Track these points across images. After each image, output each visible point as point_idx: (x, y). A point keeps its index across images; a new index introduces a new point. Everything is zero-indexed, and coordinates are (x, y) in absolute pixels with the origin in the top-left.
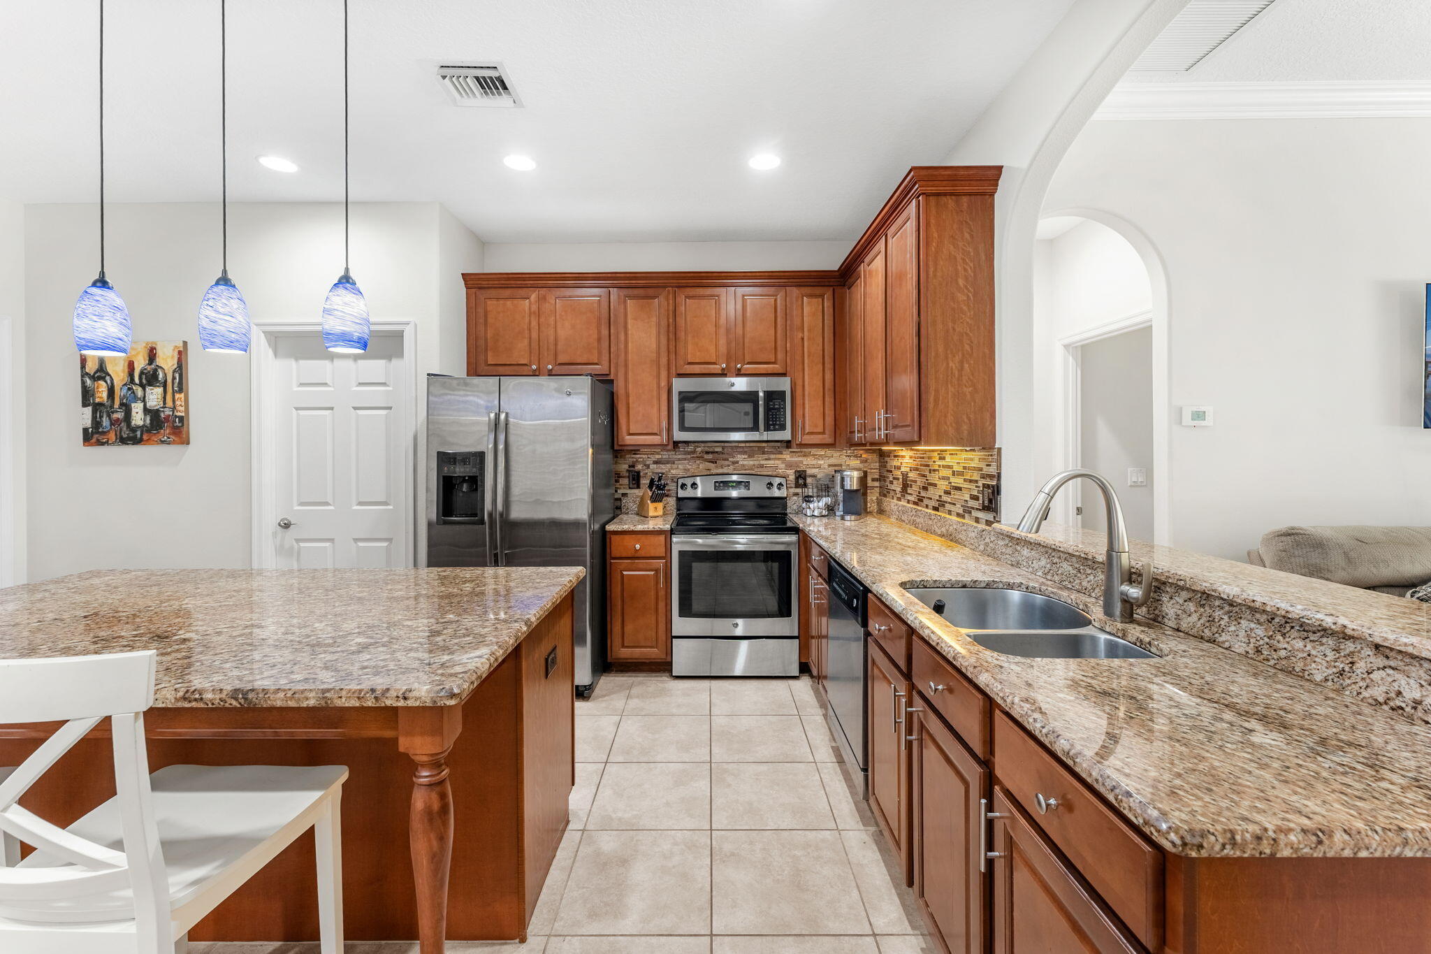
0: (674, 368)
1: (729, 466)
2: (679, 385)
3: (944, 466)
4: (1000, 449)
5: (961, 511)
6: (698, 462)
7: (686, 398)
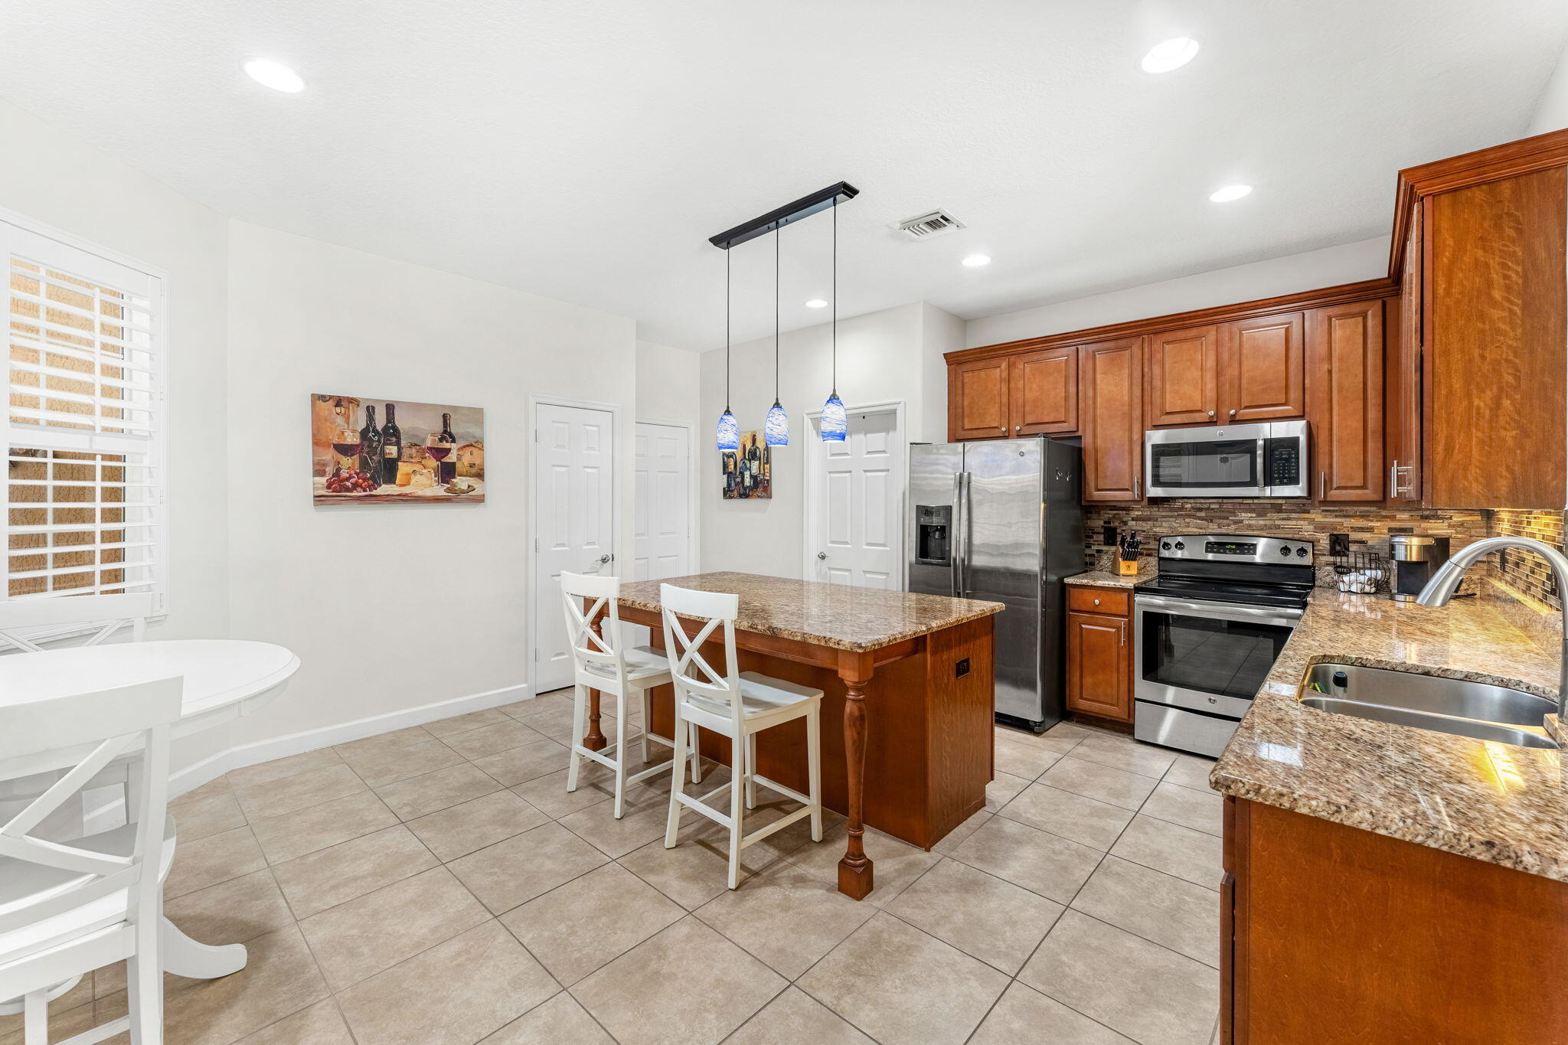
0: (1149, 420)
1: (1229, 525)
7: (1160, 451)
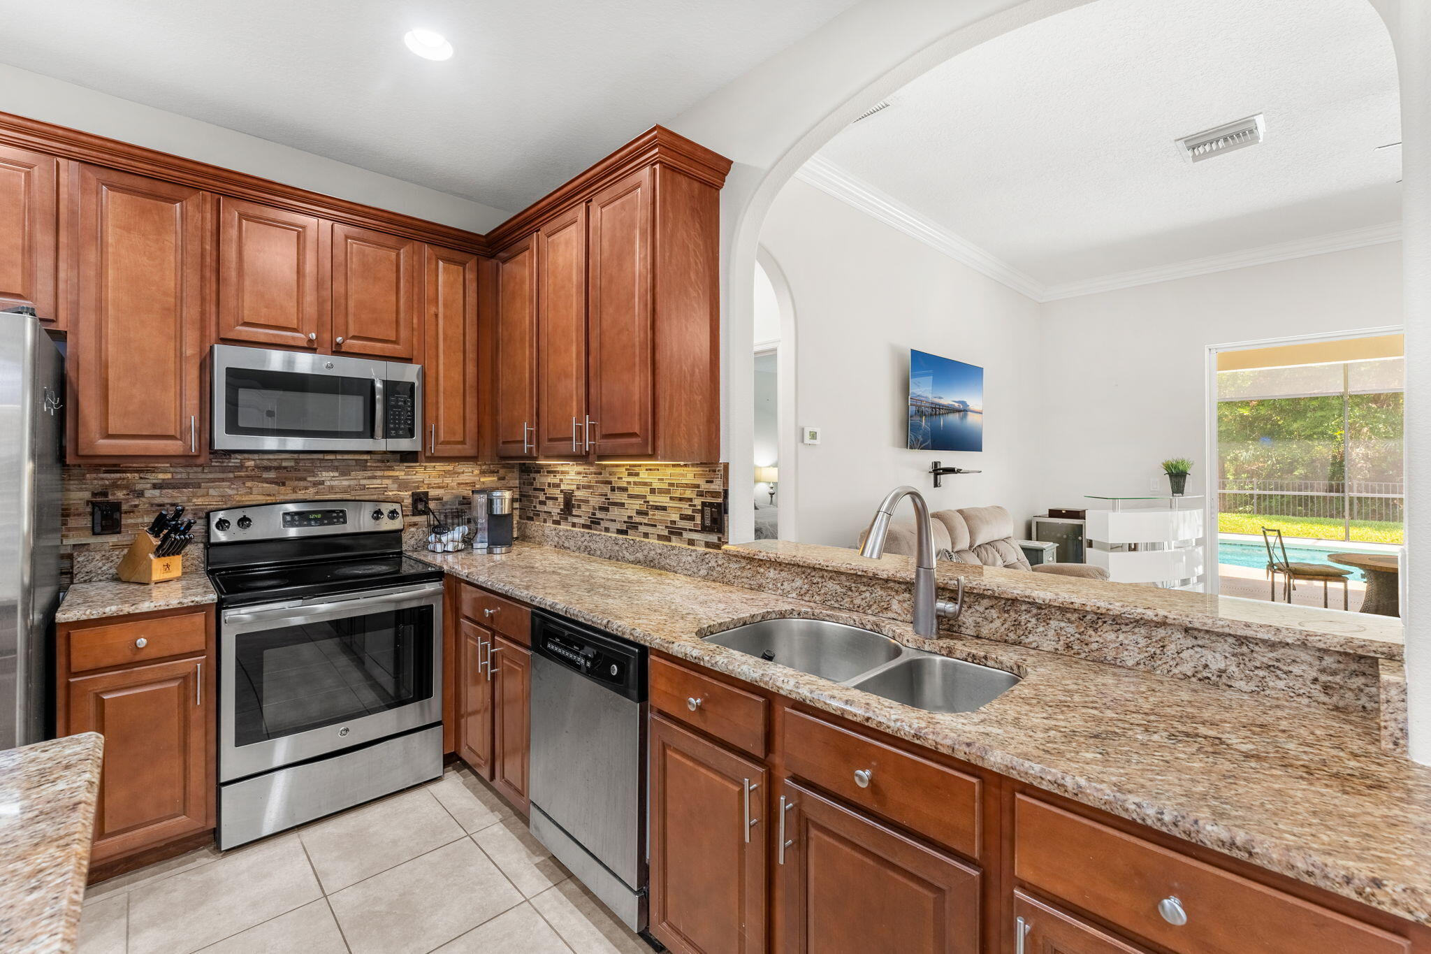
0: (213, 328)
1: (306, 488)
2: (227, 358)
3: (635, 483)
4: (726, 466)
5: (666, 533)
6: (249, 484)
7: (238, 378)
